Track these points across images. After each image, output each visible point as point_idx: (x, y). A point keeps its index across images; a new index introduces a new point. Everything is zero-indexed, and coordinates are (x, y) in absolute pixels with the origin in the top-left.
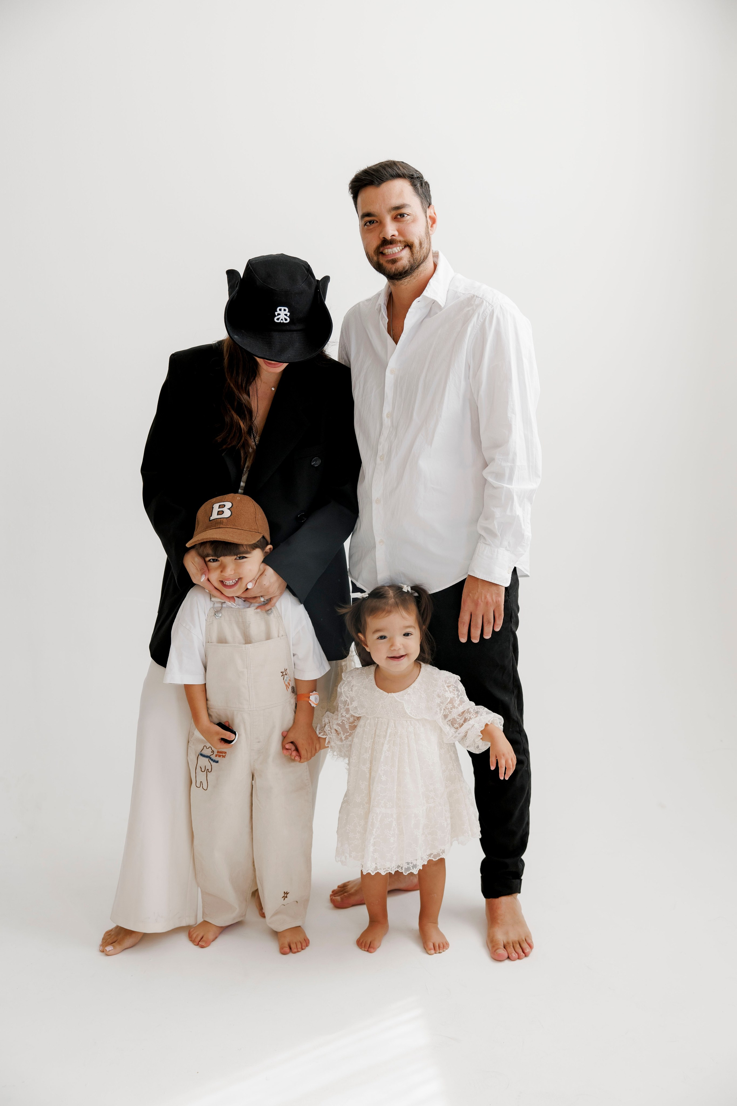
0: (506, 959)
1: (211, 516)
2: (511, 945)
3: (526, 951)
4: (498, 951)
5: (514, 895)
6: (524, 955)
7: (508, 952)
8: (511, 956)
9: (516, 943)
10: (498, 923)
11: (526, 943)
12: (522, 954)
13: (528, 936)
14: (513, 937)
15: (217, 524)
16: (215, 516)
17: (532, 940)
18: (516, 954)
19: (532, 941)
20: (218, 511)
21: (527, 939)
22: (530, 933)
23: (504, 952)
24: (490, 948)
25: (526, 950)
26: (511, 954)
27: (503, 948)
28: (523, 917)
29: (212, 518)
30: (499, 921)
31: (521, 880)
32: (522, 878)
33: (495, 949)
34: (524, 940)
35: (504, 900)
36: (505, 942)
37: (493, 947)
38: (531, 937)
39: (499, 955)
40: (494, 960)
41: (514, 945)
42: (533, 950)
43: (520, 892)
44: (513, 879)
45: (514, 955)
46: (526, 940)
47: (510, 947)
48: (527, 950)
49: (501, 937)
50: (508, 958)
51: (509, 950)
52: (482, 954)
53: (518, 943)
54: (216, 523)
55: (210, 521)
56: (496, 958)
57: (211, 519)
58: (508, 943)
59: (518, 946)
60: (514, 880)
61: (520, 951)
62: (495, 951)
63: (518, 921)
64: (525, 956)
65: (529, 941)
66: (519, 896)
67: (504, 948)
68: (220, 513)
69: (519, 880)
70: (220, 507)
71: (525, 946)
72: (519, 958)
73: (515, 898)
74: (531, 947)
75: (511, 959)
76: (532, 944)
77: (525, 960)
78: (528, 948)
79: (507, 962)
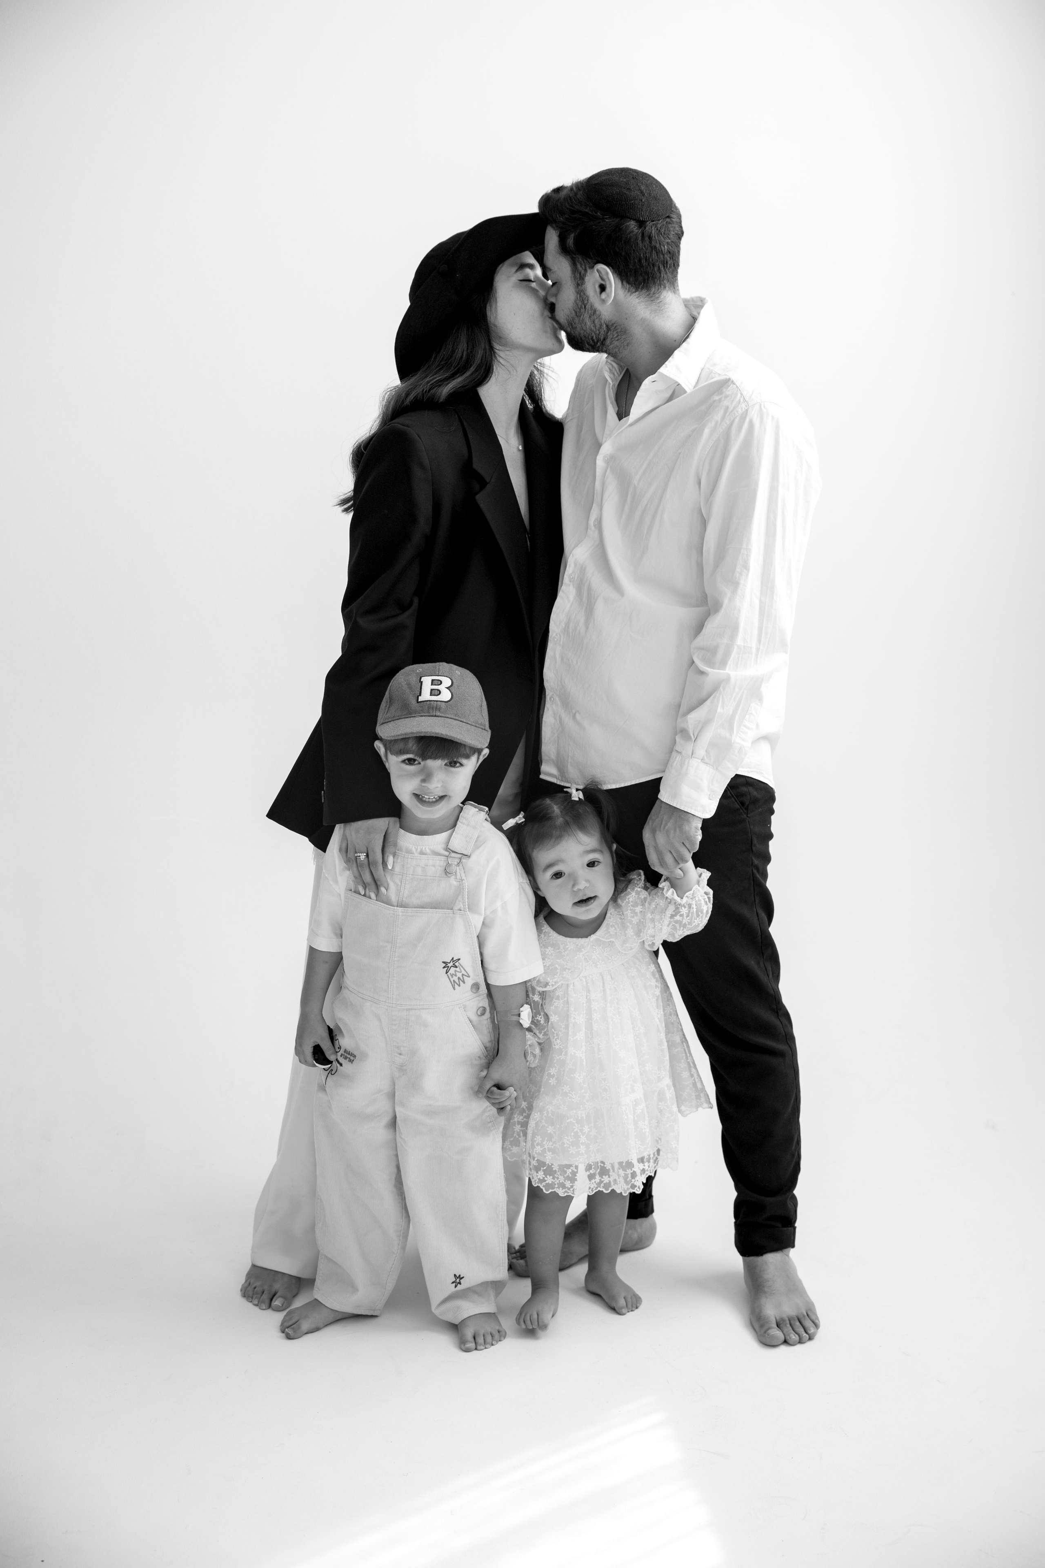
0: (782, 1344)
1: (420, 695)
2: (788, 1322)
3: (809, 1332)
4: (770, 1331)
5: (786, 1250)
6: (807, 1336)
7: (784, 1332)
8: (789, 1338)
9: (794, 1320)
10: (765, 1292)
11: (809, 1320)
12: (805, 1334)
13: (810, 1310)
14: (789, 1309)
15: (431, 709)
16: (426, 696)
17: (816, 1315)
18: (797, 1335)
19: (817, 1317)
20: (432, 690)
21: (809, 1313)
22: (813, 1304)
23: (778, 1332)
24: (757, 1329)
25: (810, 1330)
26: (789, 1335)
27: (776, 1326)
28: (800, 1281)
29: (421, 699)
30: (766, 1289)
31: (795, 1228)
32: (796, 1225)
33: (765, 1329)
34: (806, 1314)
35: (771, 1259)
36: (778, 1318)
37: (762, 1326)
38: (815, 1310)
39: (773, 1337)
40: (763, 1345)
41: (792, 1322)
42: (820, 1330)
43: (793, 1246)
44: (784, 1226)
45: (794, 1337)
46: (808, 1315)
47: (786, 1326)
48: (812, 1330)
49: (771, 1311)
50: (785, 1342)
51: (785, 1330)
52: (746, 1339)
53: (797, 1321)
54: (429, 708)
55: (418, 702)
56: (767, 1342)
57: (419, 701)
58: (783, 1320)
59: (798, 1323)
60: (785, 1229)
61: (801, 1330)
62: (765, 1332)
63: (795, 1287)
64: (810, 1339)
65: (813, 1318)
66: (792, 1252)
67: (778, 1326)
68: (435, 692)
69: (792, 1228)
70: (433, 682)
71: (808, 1323)
72: (801, 1342)
73: (788, 1256)
74: (816, 1326)
75: (791, 1343)
76: (817, 1321)
77: (809, 1345)
78: (813, 1327)
79: (784, 1349)
